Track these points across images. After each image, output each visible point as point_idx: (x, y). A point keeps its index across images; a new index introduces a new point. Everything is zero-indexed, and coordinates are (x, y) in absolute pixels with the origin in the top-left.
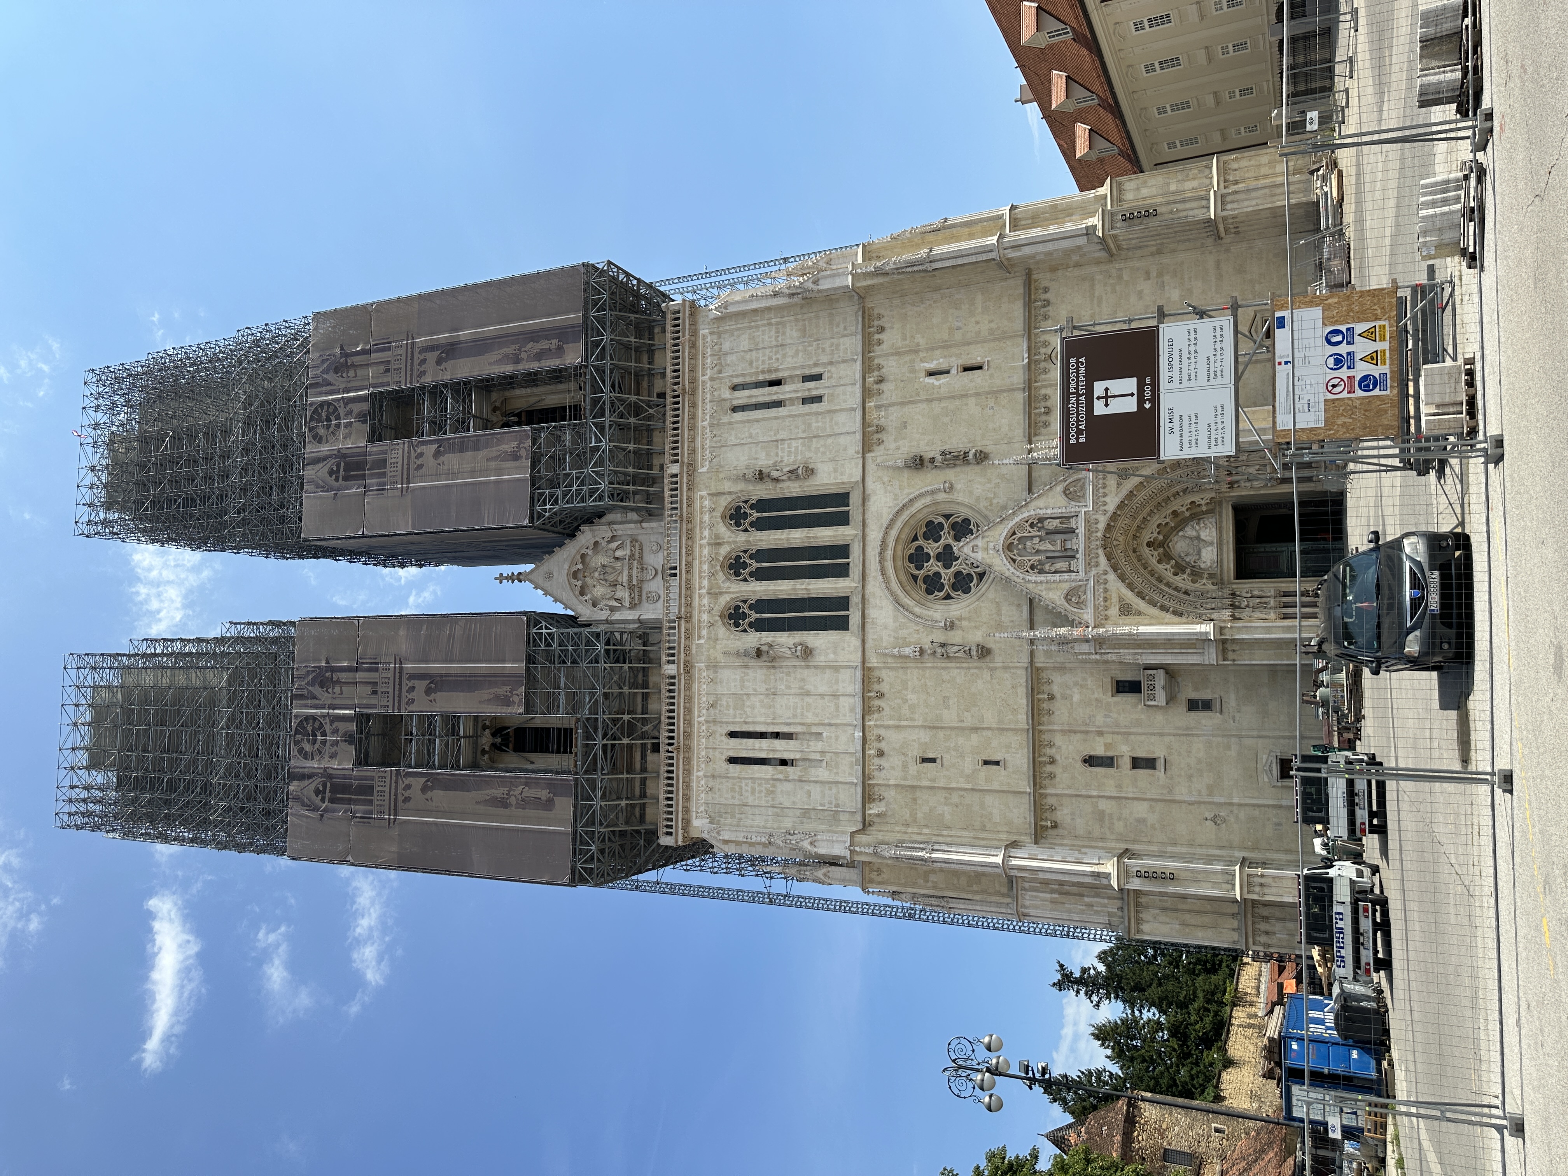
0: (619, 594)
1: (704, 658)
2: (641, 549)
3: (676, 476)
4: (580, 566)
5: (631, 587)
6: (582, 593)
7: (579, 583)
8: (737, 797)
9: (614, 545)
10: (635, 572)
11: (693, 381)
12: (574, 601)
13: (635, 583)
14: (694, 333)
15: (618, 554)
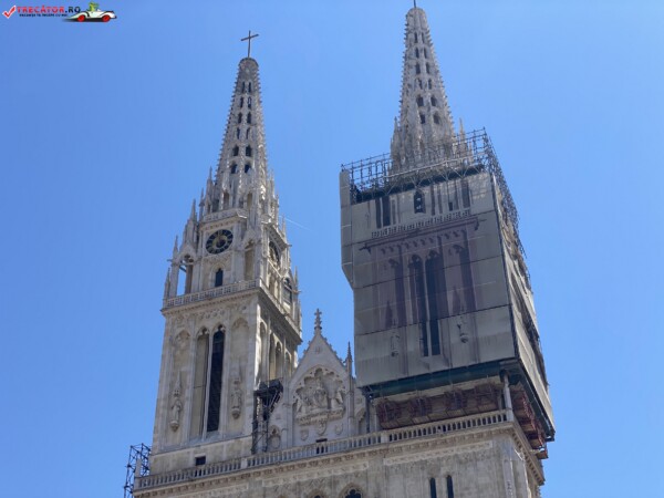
0: (304, 409)
1: (252, 488)
2: (338, 419)
3: (379, 441)
4: (325, 373)
5: (309, 417)
6: (306, 379)
7: (313, 376)
9: (340, 397)
10: (318, 418)
11: (453, 441)
12: (299, 374)
13: (312, 419)
14: (490, 435)
15: (333, 403)
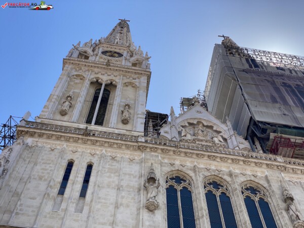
1: (148, 157)
7: (195, 123)
8: (42, 162)
